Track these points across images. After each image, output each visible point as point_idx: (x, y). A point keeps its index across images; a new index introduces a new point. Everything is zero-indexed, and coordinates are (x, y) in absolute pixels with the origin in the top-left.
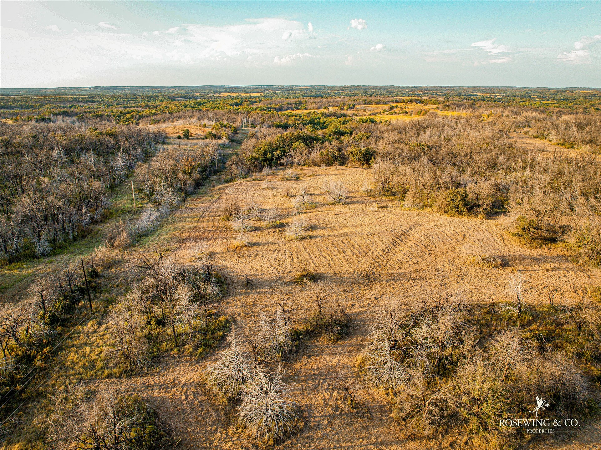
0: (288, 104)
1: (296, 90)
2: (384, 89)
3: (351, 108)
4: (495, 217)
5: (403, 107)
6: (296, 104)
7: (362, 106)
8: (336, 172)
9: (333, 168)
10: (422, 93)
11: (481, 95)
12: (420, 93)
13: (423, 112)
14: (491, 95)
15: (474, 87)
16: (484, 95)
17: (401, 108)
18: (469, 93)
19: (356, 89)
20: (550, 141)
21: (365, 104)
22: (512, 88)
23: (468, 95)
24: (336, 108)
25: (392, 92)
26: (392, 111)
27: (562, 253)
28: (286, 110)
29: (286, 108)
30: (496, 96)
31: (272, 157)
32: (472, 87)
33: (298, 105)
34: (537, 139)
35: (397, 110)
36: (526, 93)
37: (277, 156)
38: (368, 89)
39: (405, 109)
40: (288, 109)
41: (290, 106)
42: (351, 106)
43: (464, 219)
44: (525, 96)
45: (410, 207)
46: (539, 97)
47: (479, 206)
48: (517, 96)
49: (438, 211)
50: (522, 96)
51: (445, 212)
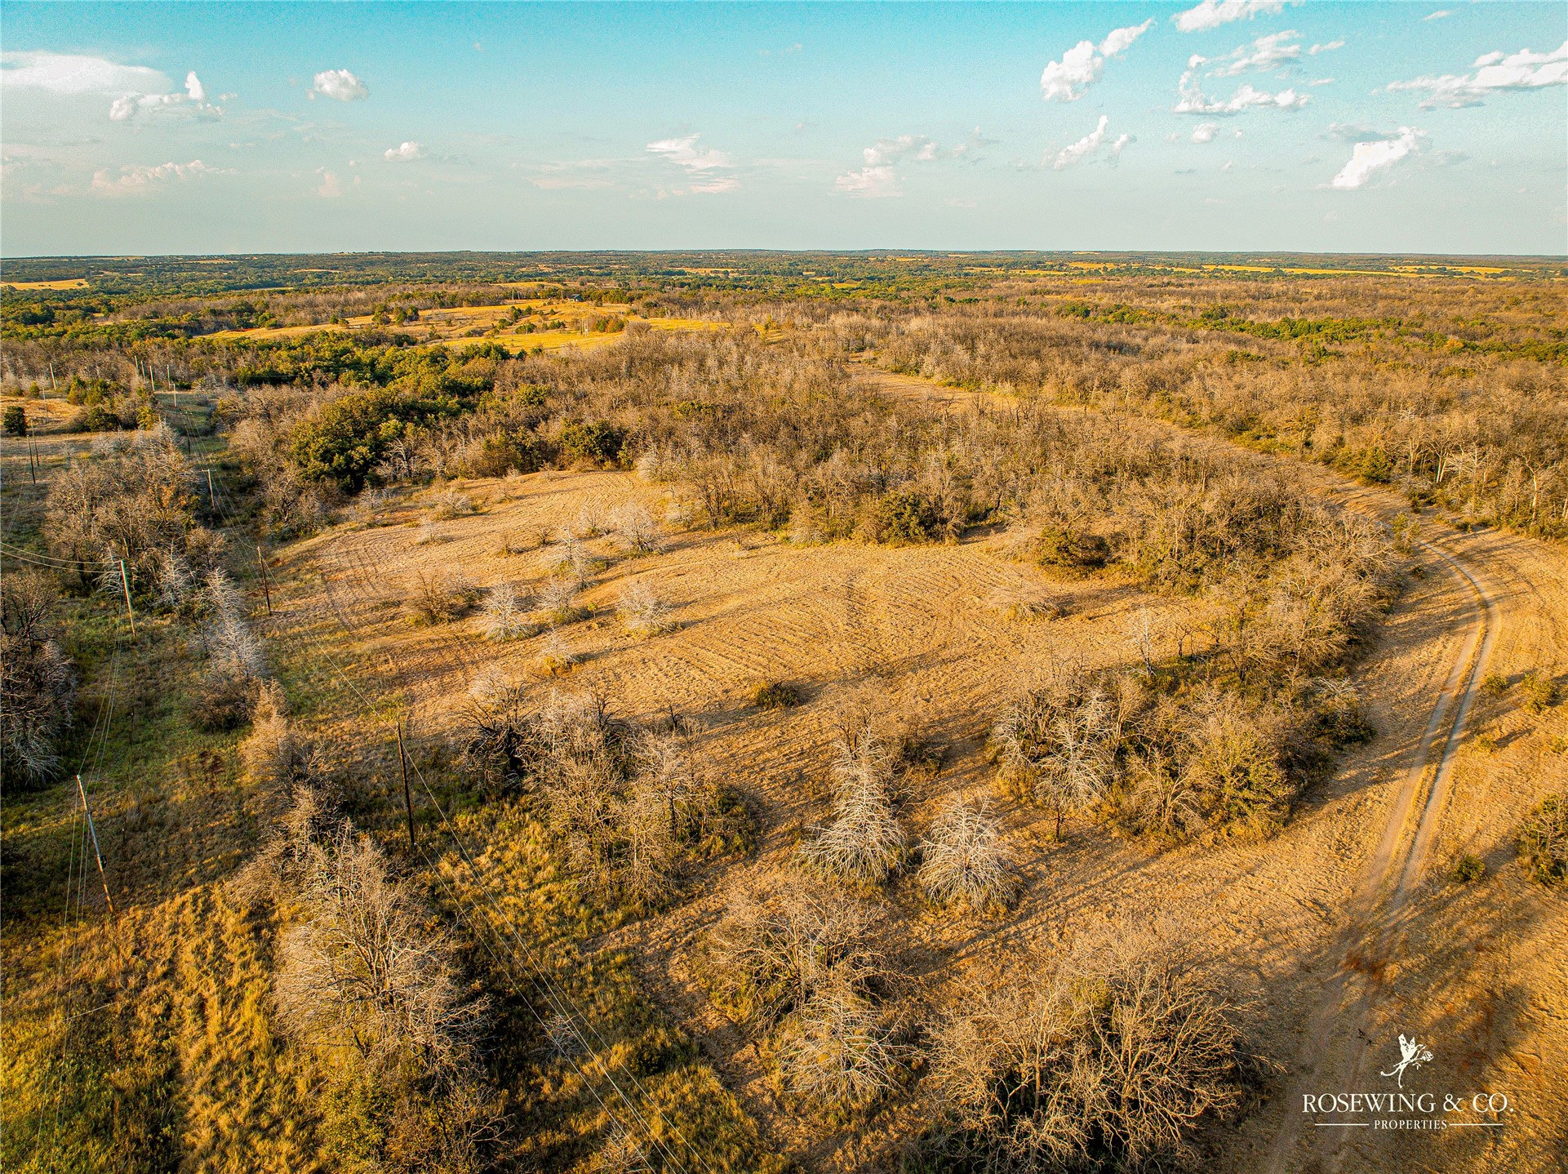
0: (214, 312)
1: (193, 269)
2: (449, 262)
3: (411, 319)
4: (970, 539)
5: (548, 310)
6: (240, 313)
7: (436, 311)
8: (554, 486)
9: (540, 476)
10: (551, 270)
11: (694, 271)
12: (546, 270)
13: (611, 322)
14: (716, 272)
15: (670, 252)
16: (702, 272)
17: (542, 314)
18: (666, 268)
19: (372, 263)
20: (928, 377)
21: (442, 305)
22: (756, 254)
23: (664, 274)
24: (369, 320)
25: (472, 269)
26: (523, 321)
27: (1124, 582)
28: (215, 331)
29: (212, 326)
30: (727, 273)
31: (348, 464)
32: (664, 252)
33: (246, 316)
34: (901, 375)
35: (534, 319)
36: (791, 265)
37: (361, 462)
38: (405, 262)
39: (553, 317)
40: (218, 327)
41: (220, 319)
42: (410, 312)
43: (923, 549)
44: (791, 274)
45: (808, 542)
46: (819, 273)
47: (944, 521)
48: (775, 273)
49: (866, 540)
50: (783, 274)
51: (881, 541)
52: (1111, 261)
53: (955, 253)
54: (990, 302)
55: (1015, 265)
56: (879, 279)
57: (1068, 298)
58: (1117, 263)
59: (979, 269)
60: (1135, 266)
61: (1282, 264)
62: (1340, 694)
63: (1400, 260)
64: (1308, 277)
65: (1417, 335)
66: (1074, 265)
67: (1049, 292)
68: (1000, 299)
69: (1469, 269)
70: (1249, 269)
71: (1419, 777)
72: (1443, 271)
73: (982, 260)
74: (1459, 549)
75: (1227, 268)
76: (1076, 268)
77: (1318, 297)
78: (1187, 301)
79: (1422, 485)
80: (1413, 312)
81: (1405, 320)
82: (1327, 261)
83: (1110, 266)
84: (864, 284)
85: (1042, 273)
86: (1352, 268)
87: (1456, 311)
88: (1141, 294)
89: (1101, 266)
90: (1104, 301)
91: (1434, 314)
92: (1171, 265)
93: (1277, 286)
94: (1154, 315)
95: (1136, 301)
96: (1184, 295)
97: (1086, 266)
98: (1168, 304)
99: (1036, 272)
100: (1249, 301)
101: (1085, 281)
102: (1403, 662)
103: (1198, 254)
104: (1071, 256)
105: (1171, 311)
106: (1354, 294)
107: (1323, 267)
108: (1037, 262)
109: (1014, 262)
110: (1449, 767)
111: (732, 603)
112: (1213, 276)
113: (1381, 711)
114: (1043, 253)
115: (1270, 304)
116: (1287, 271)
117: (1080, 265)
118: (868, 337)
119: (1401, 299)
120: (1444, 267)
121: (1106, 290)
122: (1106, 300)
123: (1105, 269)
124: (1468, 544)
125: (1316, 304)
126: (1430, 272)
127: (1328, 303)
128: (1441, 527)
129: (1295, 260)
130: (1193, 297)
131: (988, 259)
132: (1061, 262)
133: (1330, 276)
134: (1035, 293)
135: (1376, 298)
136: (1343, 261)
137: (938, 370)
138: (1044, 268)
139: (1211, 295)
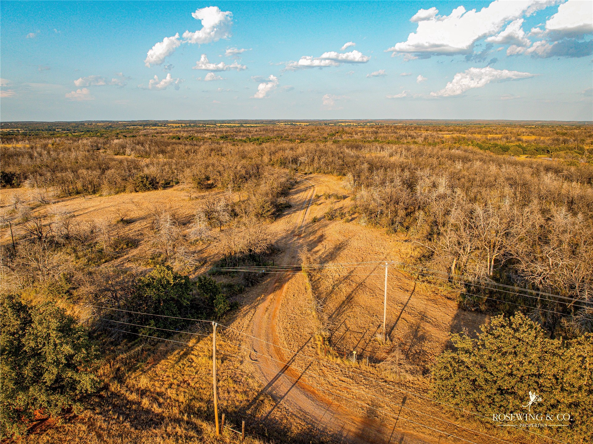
4: (167, 189)
22: (31, 123)
30: (18, 130)
34: (118, 155)
36: (49, 127)
43: (152, 192)
44: (50, 130)
45: (110, 194)
46: (63, 130)
47: (158, 183)
48: (42, 130)
49: (131, 192)
50: (47, 130)
51: (137, 192)
52: (183, 123)
53: (121, 121)
54: (141, 136)
55: (146, 125)
56: (92, 131)
57: (171, 134)
58: (185, 124)
59: (133, 127)
60: (192, 125)
61: (242, 123)
62: (282, 200)
63: (279, 121)
64: (252, 127)
65: (288, 140)
66: (170, 125)
67: (163, 133)
68: (145, 135)
69: (299, 124)
70: (232, 125)
71: (303, 211)
72: (292, 124)
73: (133, 123)
74: (305, 178)
75: (225, 125)
76: (171, 126)
77: (256, 131)
78: (214, 134)
79: (294, 166)
80: (285, 134)
81: (283, 136)
82: (256, 122)
83: (183, 125)
84: (85, 133)
85: (158, 128)
86: (265, 124)
87: (297, 134)
88: (197, 132)
89: (180, 125)
90: (184, 135)
91: (291, 134)
92: (205, 124)
93: (242, 129)
94: (204, 138)
95: (196, 134)
96: (212, 132)
97: (174, 125)
98: (207, 135)
99: (156, 127)
100: (234, 133)
101: (175, 129)
102: (295, 196)
103: (214, 120)
104: (167, 122)
105: (209, 137)
106: (267, 130)
107: (256, 124)
108: (155, 124)
109: (146, 124)
110: (309, 210)
111: (92, 209)
112: (220, 127)
113: (292, 202)
114: (157, 121)
115: (241, 134)
116: (245, 125)
117: (172, 125)
118: (99, 145)
119: (281, 131)
120: (292, 123)
121: (184, 131)
122: (185, 135)
123: (182, 126)
124: (307, 176)
125: (256, 133)
126: (288, 124)
127: (259, 133)
128: (300, 174)
129: (246, 122)
130: (215, 133)
131: (136, 123)
132: (165, 123)
133: (258, 126)
134: (158, 133)
135: (274, 131)
136: (262, 122)
137: (133, 152)
138: (158, 126)
139: (222, 132)
